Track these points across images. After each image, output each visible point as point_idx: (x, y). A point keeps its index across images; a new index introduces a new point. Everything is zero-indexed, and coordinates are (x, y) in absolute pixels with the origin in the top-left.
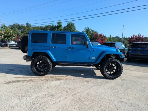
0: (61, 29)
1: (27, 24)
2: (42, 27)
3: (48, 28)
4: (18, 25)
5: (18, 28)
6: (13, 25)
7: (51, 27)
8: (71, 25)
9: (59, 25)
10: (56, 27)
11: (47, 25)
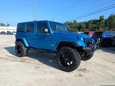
0: (103, 22)
1: (74, 21)
2: (86, 22)
3: (91, 22)
4: (69, 22)
5: (68, 25)
6: (65, 23)
8: (112, 17)
9: (101, 19)
10: (98, 21)
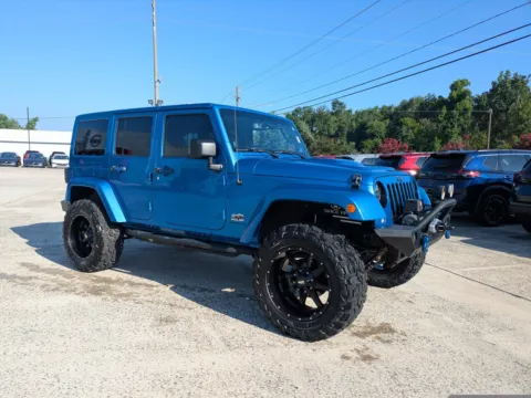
0: (466, 110)
1: (335, 103)
2: (390, 108)
3: (410, 110)
4: (309, 110)
5: (307, 122)
6: (293, 114)
7: (421, 104)
10: (441, 102)
11: (408, 99)
